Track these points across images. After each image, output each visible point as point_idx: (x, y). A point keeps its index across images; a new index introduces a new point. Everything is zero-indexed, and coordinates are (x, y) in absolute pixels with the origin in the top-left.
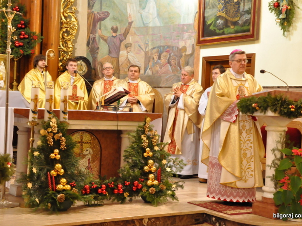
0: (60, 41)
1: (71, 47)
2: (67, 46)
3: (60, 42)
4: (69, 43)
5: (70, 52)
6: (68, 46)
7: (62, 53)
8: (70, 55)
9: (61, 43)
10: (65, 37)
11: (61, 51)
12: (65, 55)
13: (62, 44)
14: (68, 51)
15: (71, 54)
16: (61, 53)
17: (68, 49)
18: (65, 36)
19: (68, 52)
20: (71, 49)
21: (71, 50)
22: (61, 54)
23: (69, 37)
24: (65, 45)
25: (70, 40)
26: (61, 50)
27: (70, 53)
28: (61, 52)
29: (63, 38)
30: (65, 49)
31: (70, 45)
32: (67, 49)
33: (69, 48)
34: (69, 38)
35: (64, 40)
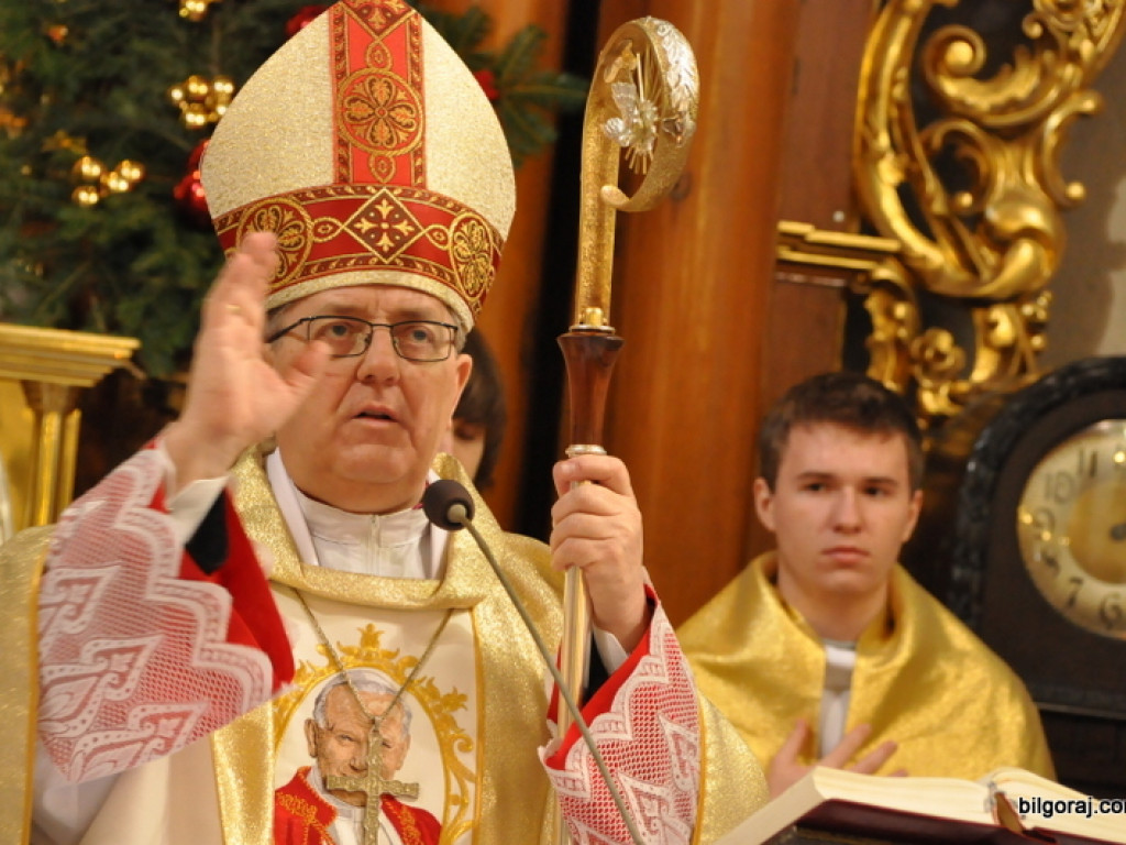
0: (884, 140)
1: (1030, 233)
2: (976, 220)
3: (881, 156)
4: (1008, 169)
5: (1015, 298)
6: (993, 214)
7: (890, 321)
8: (1006, 352)
9: (888, 174)
10: (951, 88)
11: (885, 285)
12: (944, 341)
13: (909, 195)
14: (988, 290)
15: (1033, 327)
16: (879, 320)
17: (989, 257)
18: (957, 74)
19: (987, 303)
20: (1025, 253)
21: (1033, 270)
22: (882, 332)
23: (1021, 84)
24: (939, 206)
25: (1022, 133)
26: (884, 272)
27: (1005, 326)
28: (874, 304)
29: (926, 104)
30: (937, 257)
31: (1016, 198)
32: (969, 264)
33: (1003, 244)
34: (1014, 104)
35: (937, 134)
